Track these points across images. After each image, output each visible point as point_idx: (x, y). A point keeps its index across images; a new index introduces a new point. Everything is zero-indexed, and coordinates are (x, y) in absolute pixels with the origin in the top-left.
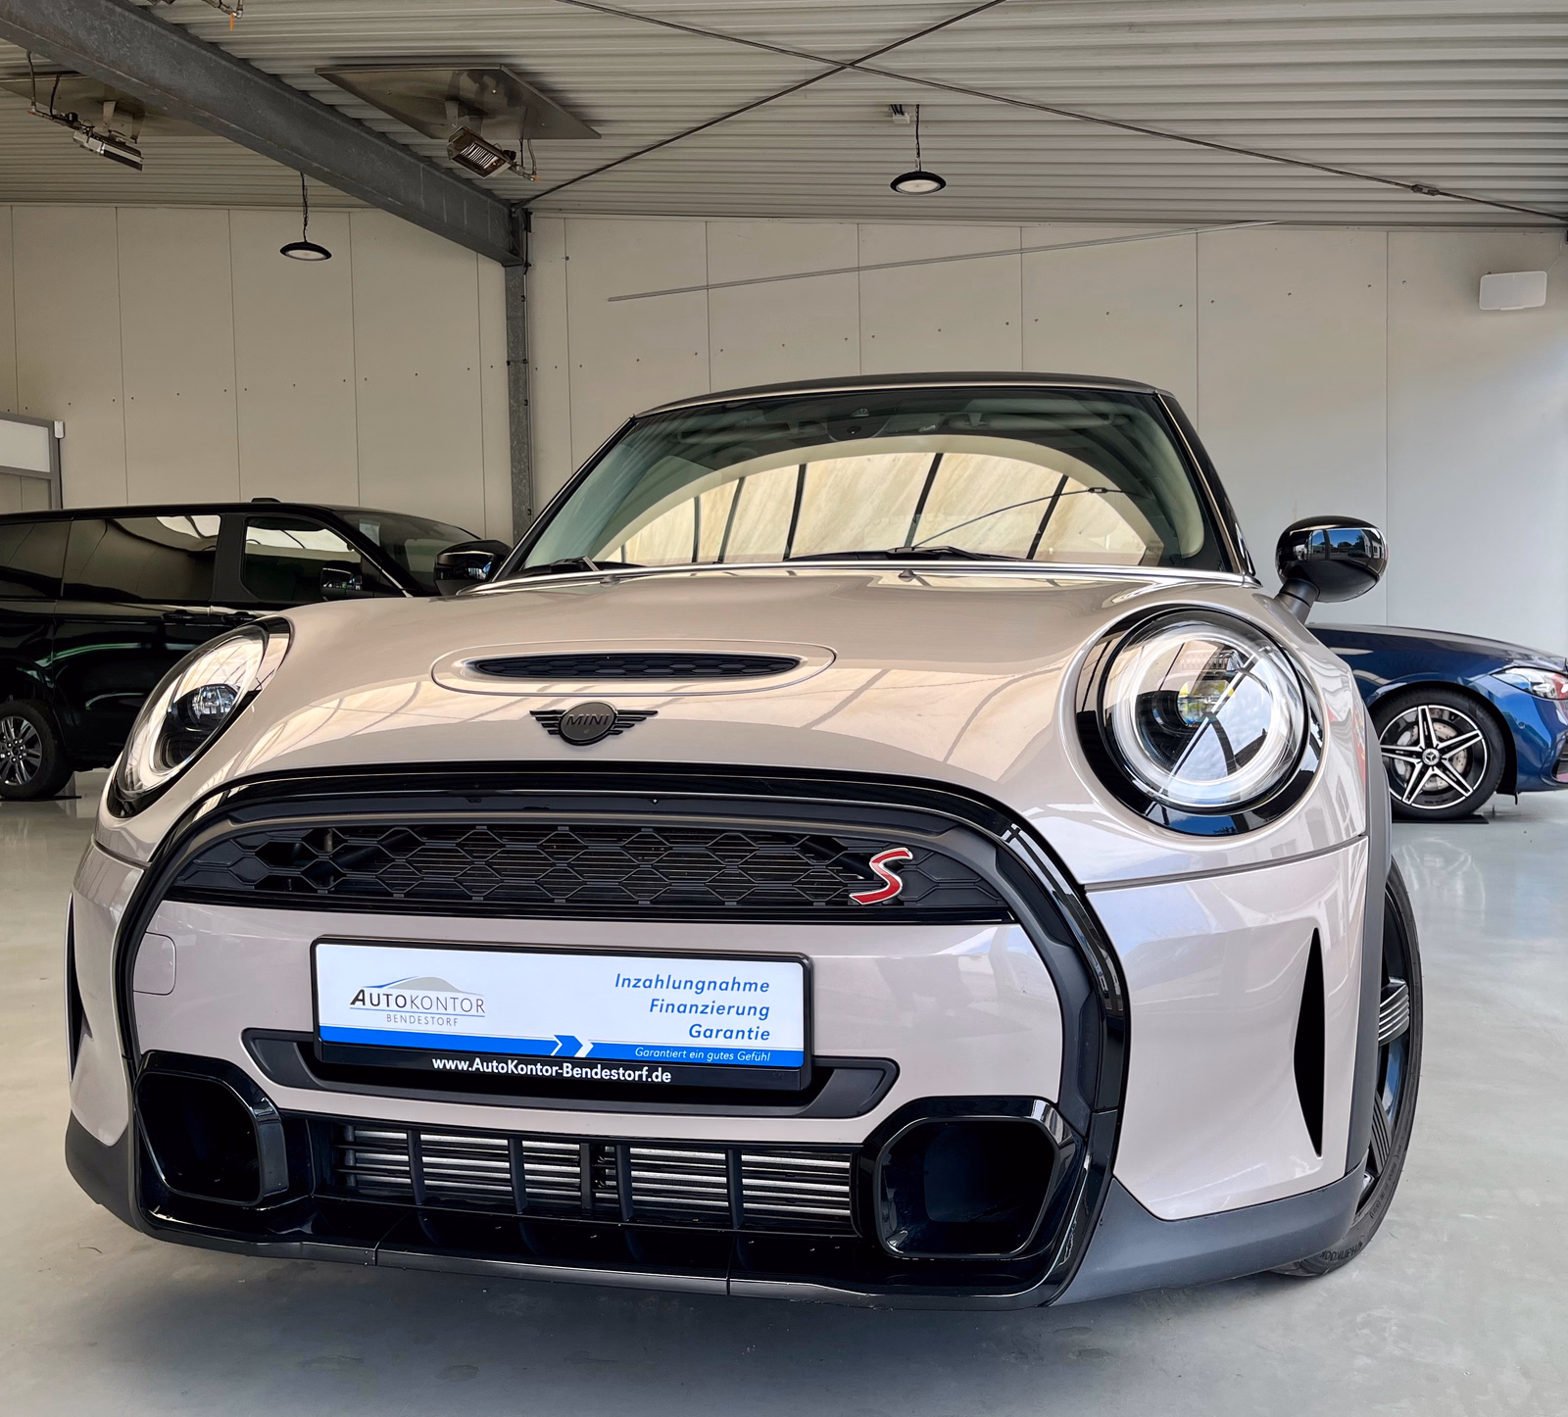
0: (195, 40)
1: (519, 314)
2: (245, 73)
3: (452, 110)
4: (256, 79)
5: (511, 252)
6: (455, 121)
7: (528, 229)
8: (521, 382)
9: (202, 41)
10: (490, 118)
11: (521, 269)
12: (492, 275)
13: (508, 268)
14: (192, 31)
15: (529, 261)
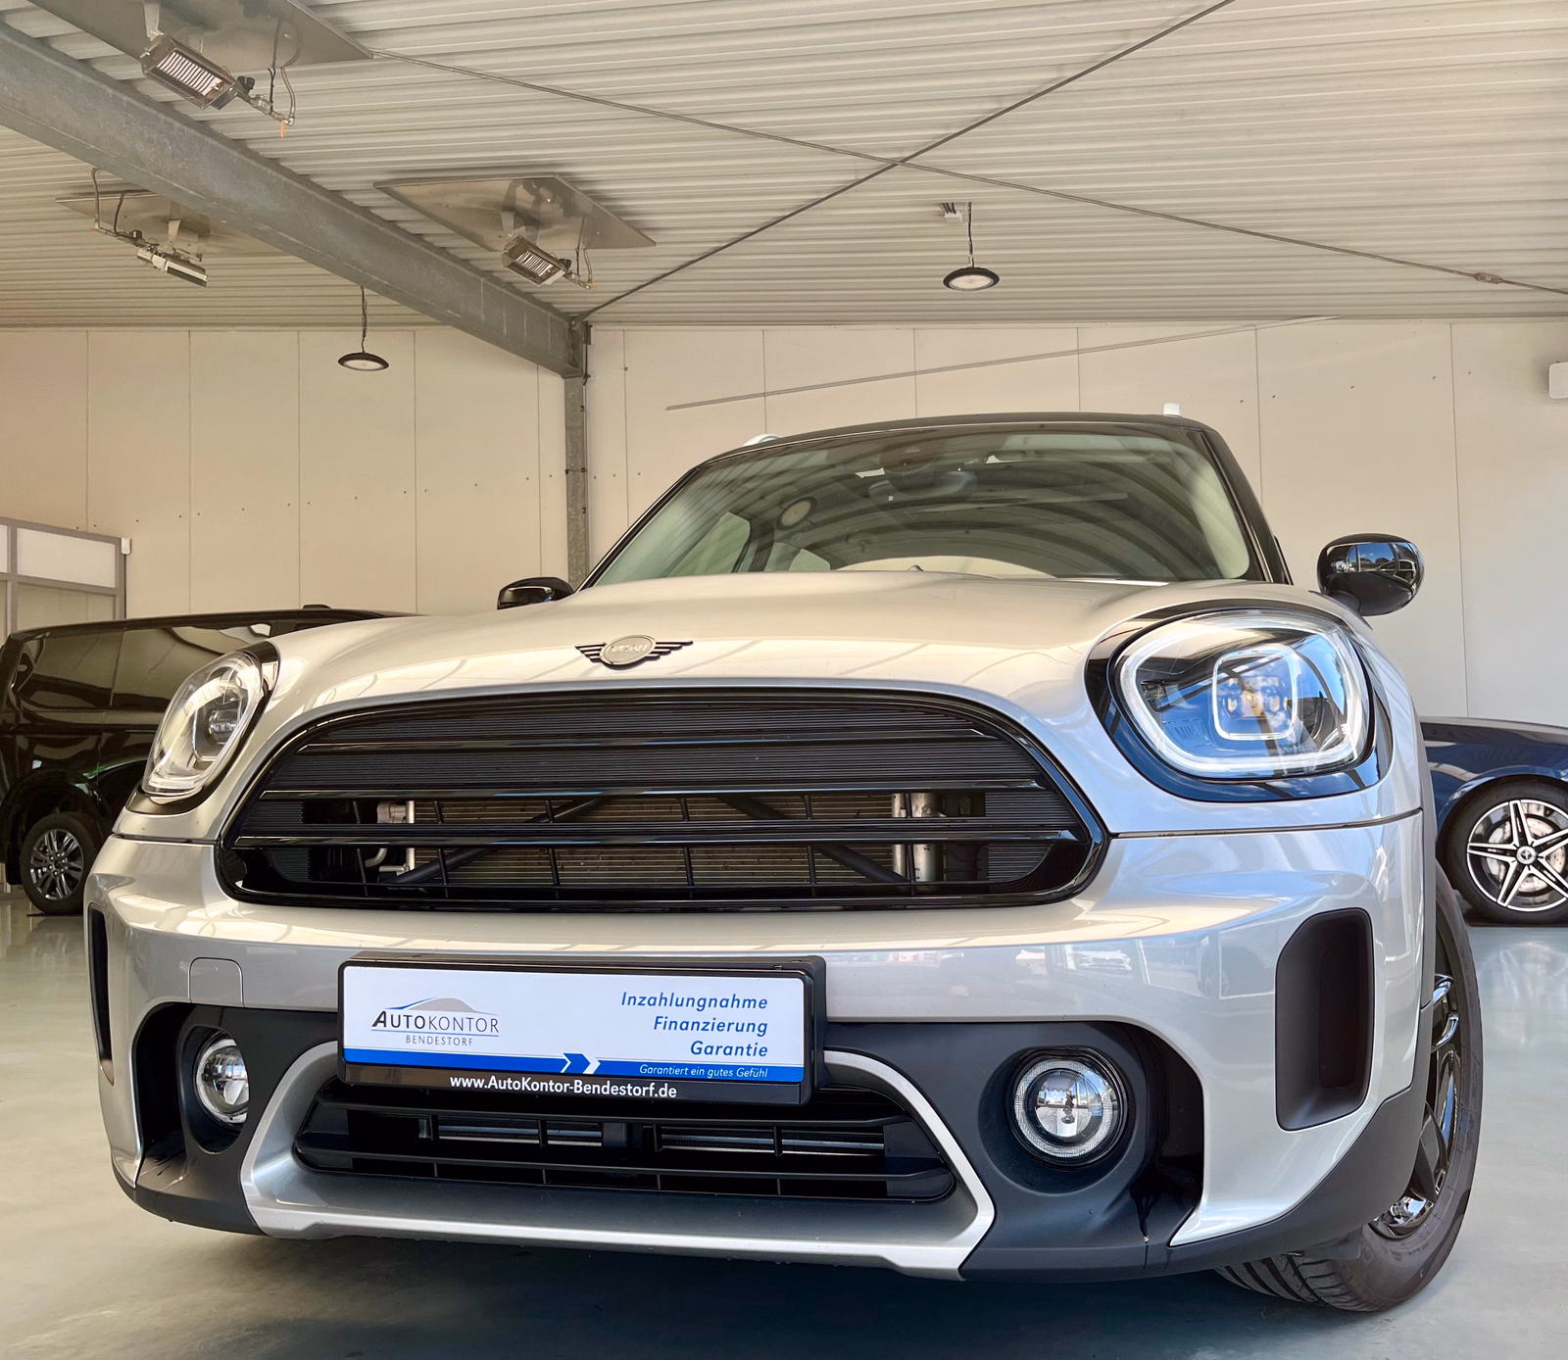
0: (254, 155)
1: (578, 424)
2: (305, 189)
3: (508, 220)
4: (318, 196)
5: (570, 363)
6: (512, 231)
7: (588, 341)
8: (580, 492)
9: (262, 157)
10: (547, 228)
11: (580, 380)
12: (553, 386)
13: (568, 380)
14: (251, 147)
15: (589, 373)
